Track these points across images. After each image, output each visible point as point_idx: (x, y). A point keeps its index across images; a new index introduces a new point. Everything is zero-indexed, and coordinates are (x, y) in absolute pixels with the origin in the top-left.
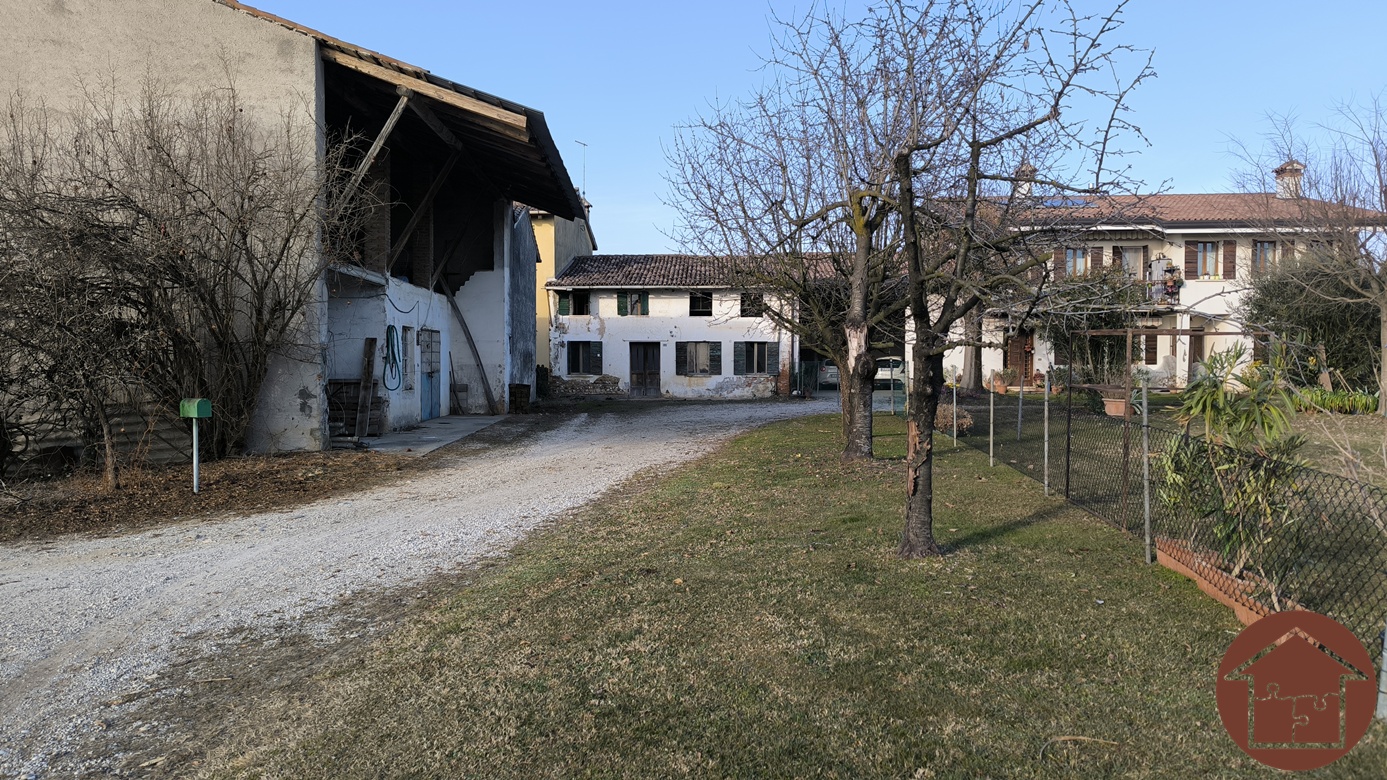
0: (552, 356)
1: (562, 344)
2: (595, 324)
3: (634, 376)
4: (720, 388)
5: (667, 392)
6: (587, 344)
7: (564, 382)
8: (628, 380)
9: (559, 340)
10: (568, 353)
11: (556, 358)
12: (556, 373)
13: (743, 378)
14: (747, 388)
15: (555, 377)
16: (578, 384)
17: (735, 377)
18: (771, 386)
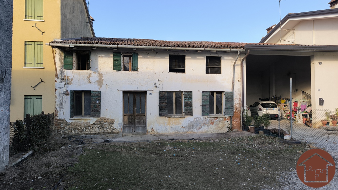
0: (58, 103)
1: (66, 93)
2: (95, 77)
3: (126, 118)
4: (191, 126)
5: (152, 129)
6: (88, 93)
7: (68, 124)
8: (121, 121)
9: (64, 89)
10: (72, 100)
11: (61, 104)
12: (60, 116)
13: (207, 119)
14: (211, 126)
15: (60, 120)
16: (80, 125)
17: (202, 117)
18: (227, 124)
